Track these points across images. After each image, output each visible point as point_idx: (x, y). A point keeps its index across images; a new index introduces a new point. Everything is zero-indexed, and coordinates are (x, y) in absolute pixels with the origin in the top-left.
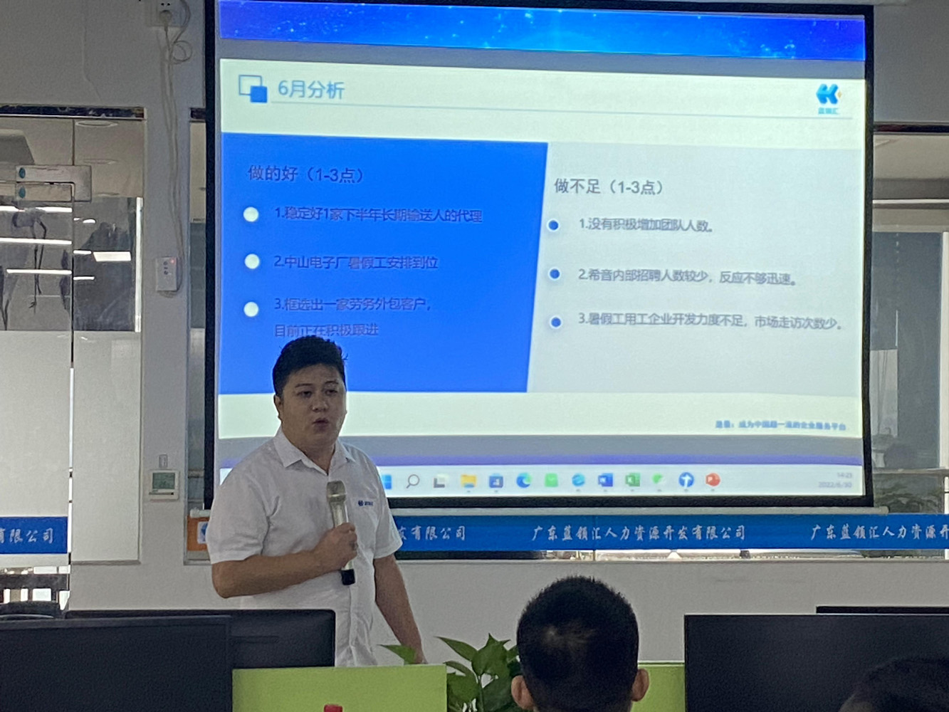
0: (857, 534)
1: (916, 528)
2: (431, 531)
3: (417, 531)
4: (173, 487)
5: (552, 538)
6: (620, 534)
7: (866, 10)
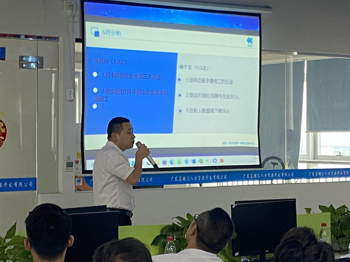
0: (254, 177)
1: (269, 174)
2: (143, 179)
5: (176, 180)
6: (194, 179)
7: (259, 15)
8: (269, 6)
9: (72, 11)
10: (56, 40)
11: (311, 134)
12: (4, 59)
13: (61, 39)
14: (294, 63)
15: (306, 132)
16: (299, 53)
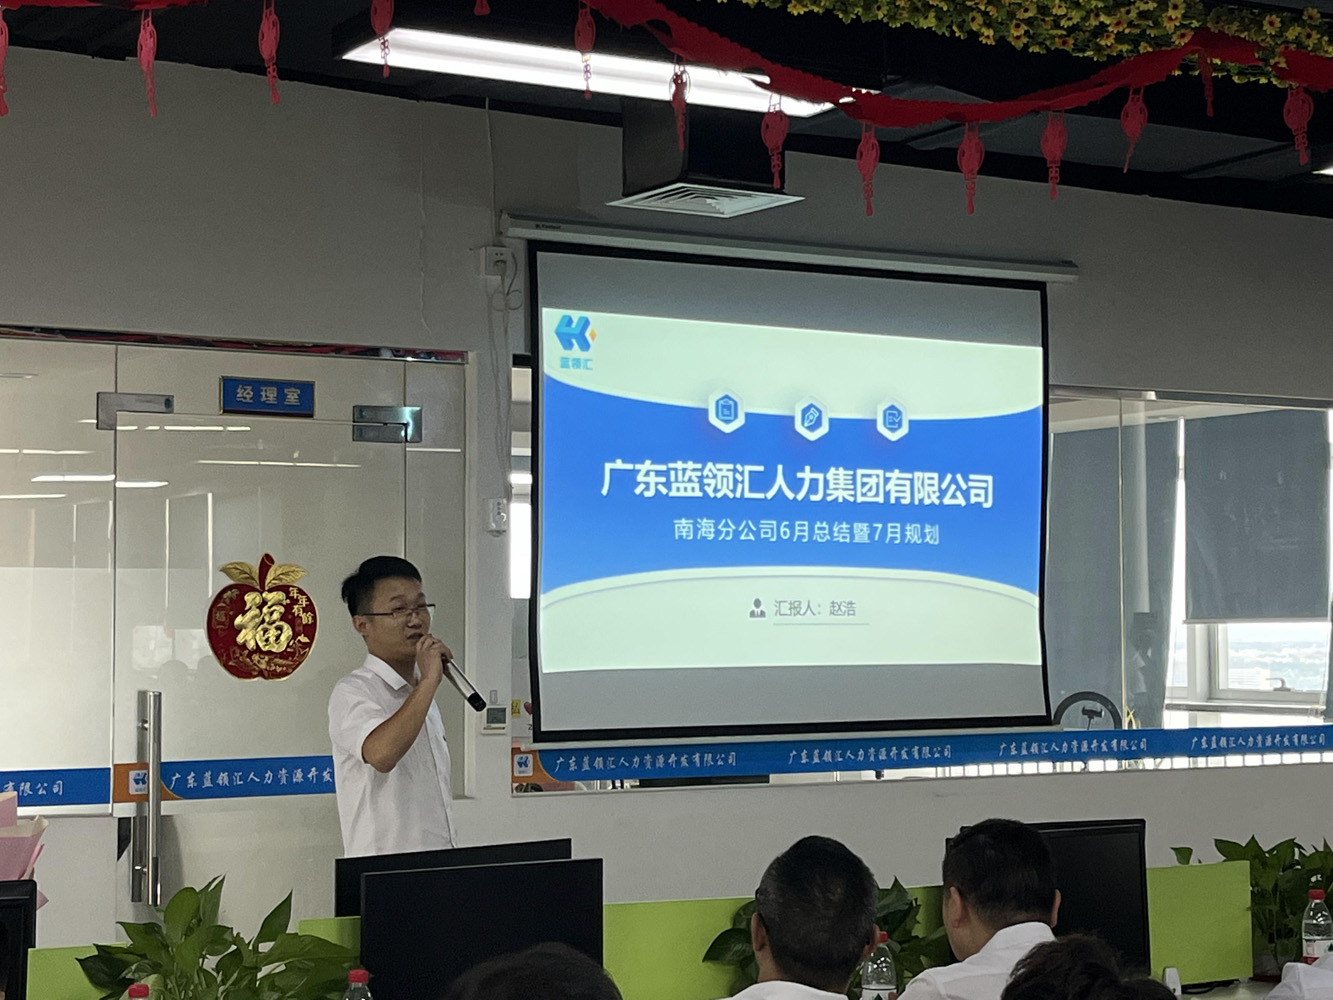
0: (1032, 750)
1: (1075, 743)
2: (708, 757)
3: (697, 757)
4: (504, 722)
5: (804, 761)
6: (856, 755)
7: (1040, 286)
8: (1069, 259)
9: (503, 280)
10: (459, 361)
11: (1200, 628)
12: (312, 416)
13: (471, 356)
14: (1147, 425)
15: (1185, 622)
16: (1163, 396)
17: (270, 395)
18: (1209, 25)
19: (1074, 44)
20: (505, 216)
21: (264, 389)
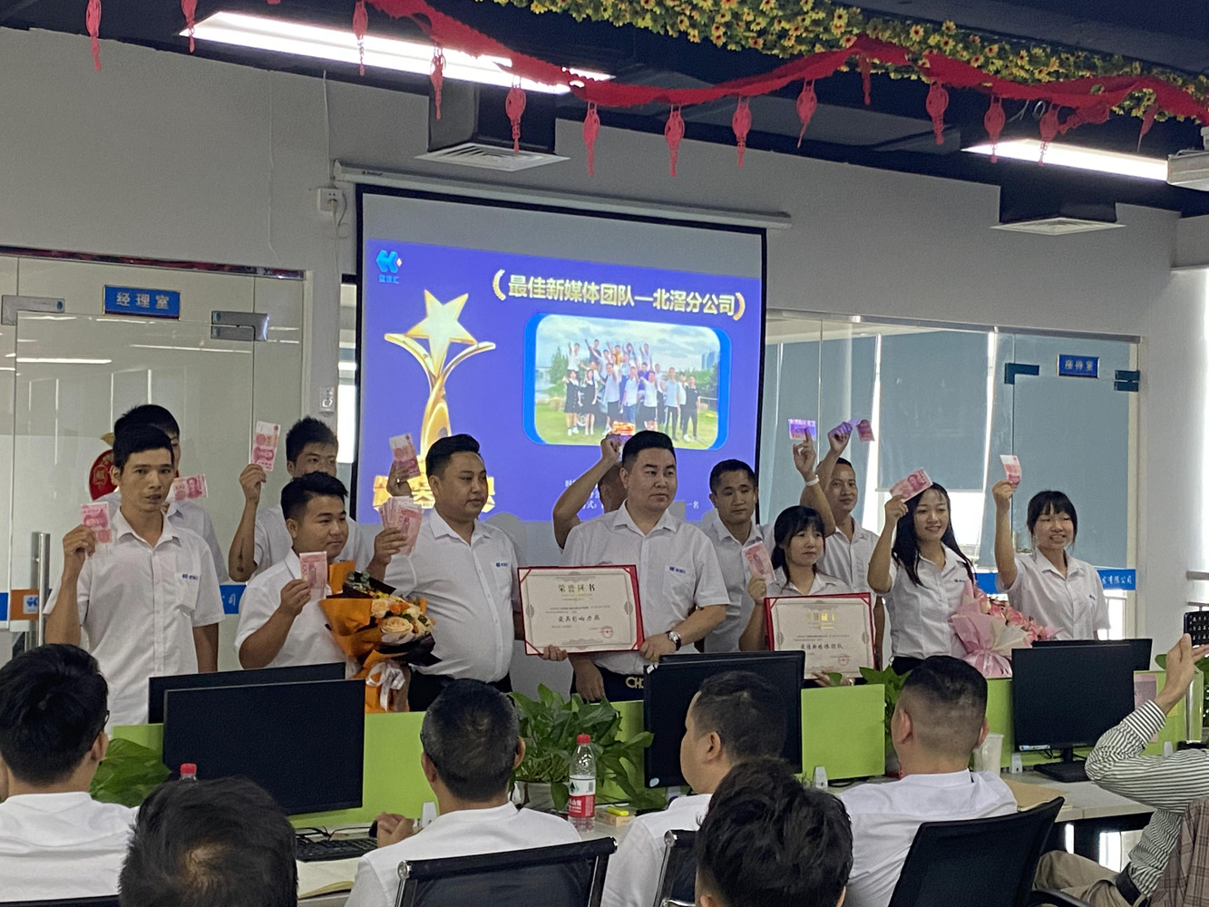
7: (762, 231)
8: (784, 210)
9: (335, 213)
10: (299, 278)
12: (178, 318)
13: (308, 274)
14: (853, 339)
15: (876, 490)
16: (866, 319)
17: (144, 301)
18: (868, 32)
19: (764, 44)
20: (337, 164)
21: (139, 295)
